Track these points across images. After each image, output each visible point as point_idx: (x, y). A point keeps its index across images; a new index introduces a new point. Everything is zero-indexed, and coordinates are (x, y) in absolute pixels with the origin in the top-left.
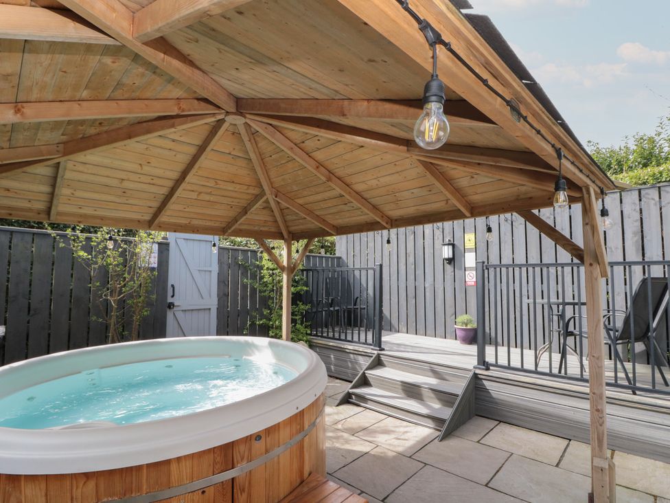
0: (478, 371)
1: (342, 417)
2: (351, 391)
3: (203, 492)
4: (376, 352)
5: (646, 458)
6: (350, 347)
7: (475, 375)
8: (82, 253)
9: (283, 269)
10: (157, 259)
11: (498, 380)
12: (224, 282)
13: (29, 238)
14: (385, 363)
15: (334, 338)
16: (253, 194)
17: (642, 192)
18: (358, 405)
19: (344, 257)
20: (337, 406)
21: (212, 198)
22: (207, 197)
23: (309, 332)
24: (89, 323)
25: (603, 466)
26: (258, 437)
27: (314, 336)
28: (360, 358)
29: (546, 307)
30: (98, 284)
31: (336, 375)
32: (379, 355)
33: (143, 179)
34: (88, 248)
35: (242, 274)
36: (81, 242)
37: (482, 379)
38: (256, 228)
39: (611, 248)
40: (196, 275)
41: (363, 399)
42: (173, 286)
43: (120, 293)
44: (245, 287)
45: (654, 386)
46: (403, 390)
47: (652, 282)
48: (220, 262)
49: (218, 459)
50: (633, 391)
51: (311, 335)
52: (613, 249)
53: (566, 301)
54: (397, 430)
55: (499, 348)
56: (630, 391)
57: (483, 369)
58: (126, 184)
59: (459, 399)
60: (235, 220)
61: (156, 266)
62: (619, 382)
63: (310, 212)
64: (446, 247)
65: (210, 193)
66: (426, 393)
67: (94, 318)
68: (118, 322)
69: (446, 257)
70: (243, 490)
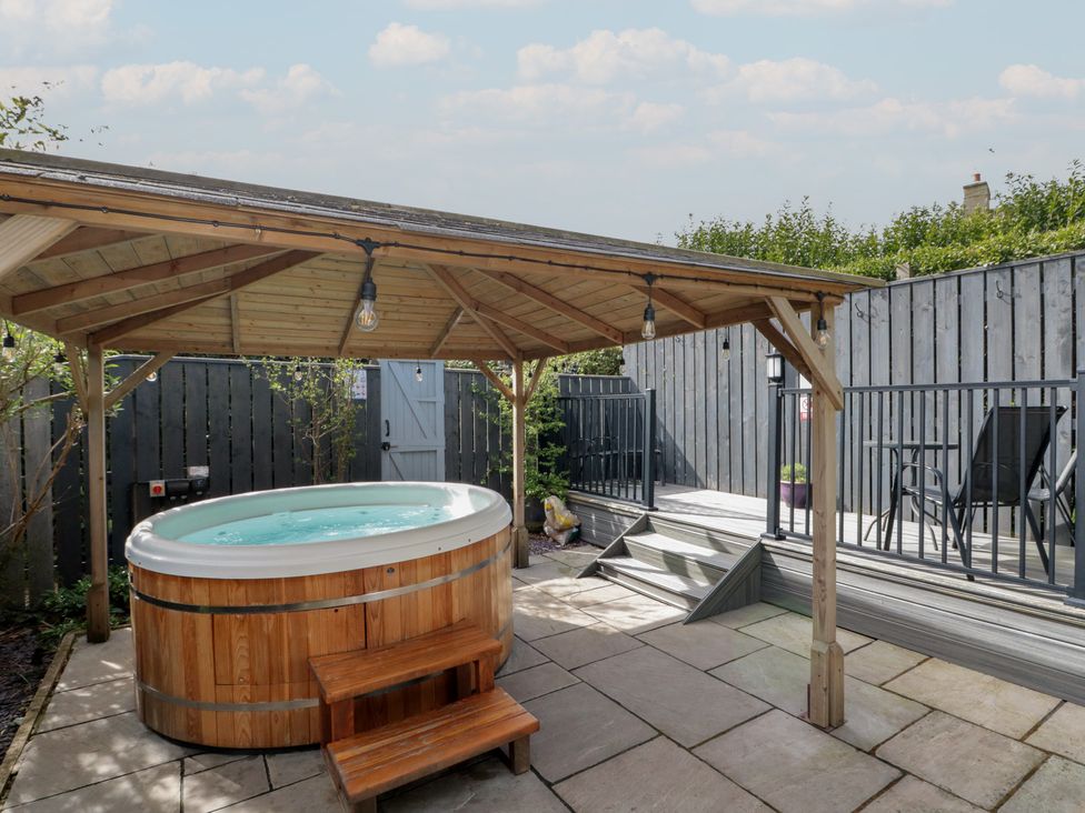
0: (764, 541)
1: (577, 589)
2: (599, 560)
3: (336, 611)
4: (643, 512)
5: (974, 669)
6: (614, 505)
7: (761, 546)
8: (277, 386)
9: (510, 398)
10: (365, 389)
11: (789, 553)
12: (453, 416)
13: (225, 369)
14: (655, 528)
15: (597, 493)
16: (451, 308)
17: (1078, 261)
18: (606, 579)
19: (634, 378)
20: (579, 578)
21: (403, 317)
22: (396, 316)
23: (567, 484)
24: (293, 465)
25: (821, 650)
26: (391, 569)
27: (574, 489)
28: (626, 520)
29: (875, 450)
30: (299, 420)
31: (598, 543)
32: (647, 516)
33: (318, 302)
34: (285, 380)
35: (477, 406)
36: (277, 372)
37: (769, 552)
38: (472, 347)
39: (1021, 358)
40: (416, 407)
41: (611, 570)
42: (387, 421)
43: (322, 431)
44: (481, 422)
45: (995, 569)
46: (666, 562)
47: (1027, 415)
48: (447, 391)
49: (349, 583)
50: (968, 576)
51: (569, 488)
52: (1025, 359)
53: (905, 443)
54: (640, 608)
55: (845, 514)
56: (964, 576)
57: (771, 538)
58: (301, 309)
59: (727, 575)
60: (439, 339)
61: (365, 397)
62: (925, 557)
63: (527, 327)
64: (771, 360)
65: (397, 311)
66: (693, 568)
67: (297, 460)
68: (323, 465)
69: (771, 375)
70: (375, 617)
